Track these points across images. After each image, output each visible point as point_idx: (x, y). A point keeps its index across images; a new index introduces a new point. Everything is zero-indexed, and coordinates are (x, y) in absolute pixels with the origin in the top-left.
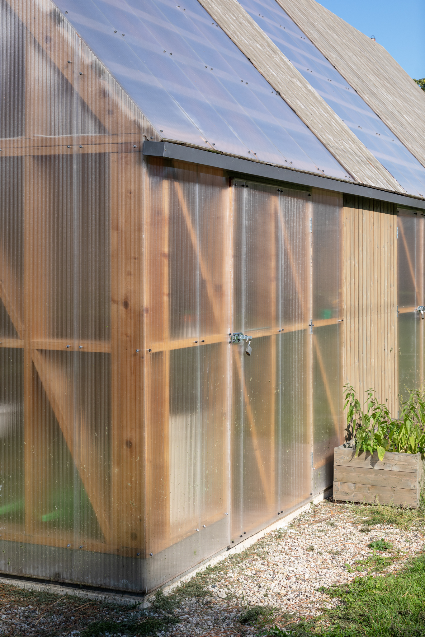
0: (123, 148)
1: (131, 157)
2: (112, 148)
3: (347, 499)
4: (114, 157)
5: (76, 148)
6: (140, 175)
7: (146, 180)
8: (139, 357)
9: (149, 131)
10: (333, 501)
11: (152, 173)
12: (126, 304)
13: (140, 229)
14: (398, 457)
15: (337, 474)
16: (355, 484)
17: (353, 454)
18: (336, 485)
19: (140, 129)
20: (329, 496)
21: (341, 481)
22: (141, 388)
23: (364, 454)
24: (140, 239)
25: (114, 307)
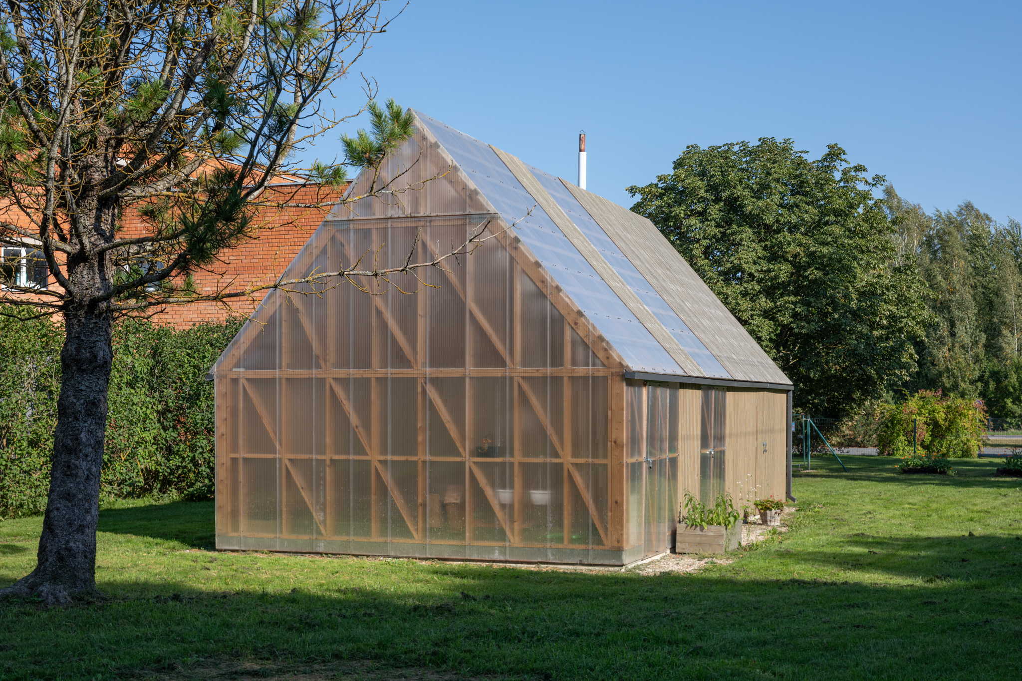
0: (614, 374)
1: (618, 378)
2: (610, 374)
3: (684, 551)
4: (609, 378)
5: (590, 373)
6: (623, 386)
7: (625, 388)
8: (621, 465)
9: (627, 367)
10: (676, 553)
11: (627, 385)
12: (615, 442)
13: (622, 409)
14: (714, 527)
15: (678, 538)
16: (689, 543)
17: (686, 527)
18: (678, 544)
19: (622, 366)
20: (673, 550)
21: (681, 542)
22: (623, 478)
23: (694, 527)
24: (623, 414)
25: (609, 444)
